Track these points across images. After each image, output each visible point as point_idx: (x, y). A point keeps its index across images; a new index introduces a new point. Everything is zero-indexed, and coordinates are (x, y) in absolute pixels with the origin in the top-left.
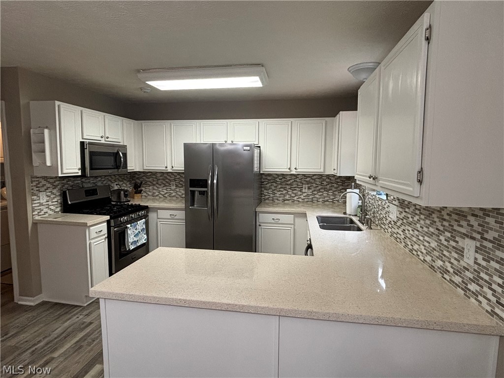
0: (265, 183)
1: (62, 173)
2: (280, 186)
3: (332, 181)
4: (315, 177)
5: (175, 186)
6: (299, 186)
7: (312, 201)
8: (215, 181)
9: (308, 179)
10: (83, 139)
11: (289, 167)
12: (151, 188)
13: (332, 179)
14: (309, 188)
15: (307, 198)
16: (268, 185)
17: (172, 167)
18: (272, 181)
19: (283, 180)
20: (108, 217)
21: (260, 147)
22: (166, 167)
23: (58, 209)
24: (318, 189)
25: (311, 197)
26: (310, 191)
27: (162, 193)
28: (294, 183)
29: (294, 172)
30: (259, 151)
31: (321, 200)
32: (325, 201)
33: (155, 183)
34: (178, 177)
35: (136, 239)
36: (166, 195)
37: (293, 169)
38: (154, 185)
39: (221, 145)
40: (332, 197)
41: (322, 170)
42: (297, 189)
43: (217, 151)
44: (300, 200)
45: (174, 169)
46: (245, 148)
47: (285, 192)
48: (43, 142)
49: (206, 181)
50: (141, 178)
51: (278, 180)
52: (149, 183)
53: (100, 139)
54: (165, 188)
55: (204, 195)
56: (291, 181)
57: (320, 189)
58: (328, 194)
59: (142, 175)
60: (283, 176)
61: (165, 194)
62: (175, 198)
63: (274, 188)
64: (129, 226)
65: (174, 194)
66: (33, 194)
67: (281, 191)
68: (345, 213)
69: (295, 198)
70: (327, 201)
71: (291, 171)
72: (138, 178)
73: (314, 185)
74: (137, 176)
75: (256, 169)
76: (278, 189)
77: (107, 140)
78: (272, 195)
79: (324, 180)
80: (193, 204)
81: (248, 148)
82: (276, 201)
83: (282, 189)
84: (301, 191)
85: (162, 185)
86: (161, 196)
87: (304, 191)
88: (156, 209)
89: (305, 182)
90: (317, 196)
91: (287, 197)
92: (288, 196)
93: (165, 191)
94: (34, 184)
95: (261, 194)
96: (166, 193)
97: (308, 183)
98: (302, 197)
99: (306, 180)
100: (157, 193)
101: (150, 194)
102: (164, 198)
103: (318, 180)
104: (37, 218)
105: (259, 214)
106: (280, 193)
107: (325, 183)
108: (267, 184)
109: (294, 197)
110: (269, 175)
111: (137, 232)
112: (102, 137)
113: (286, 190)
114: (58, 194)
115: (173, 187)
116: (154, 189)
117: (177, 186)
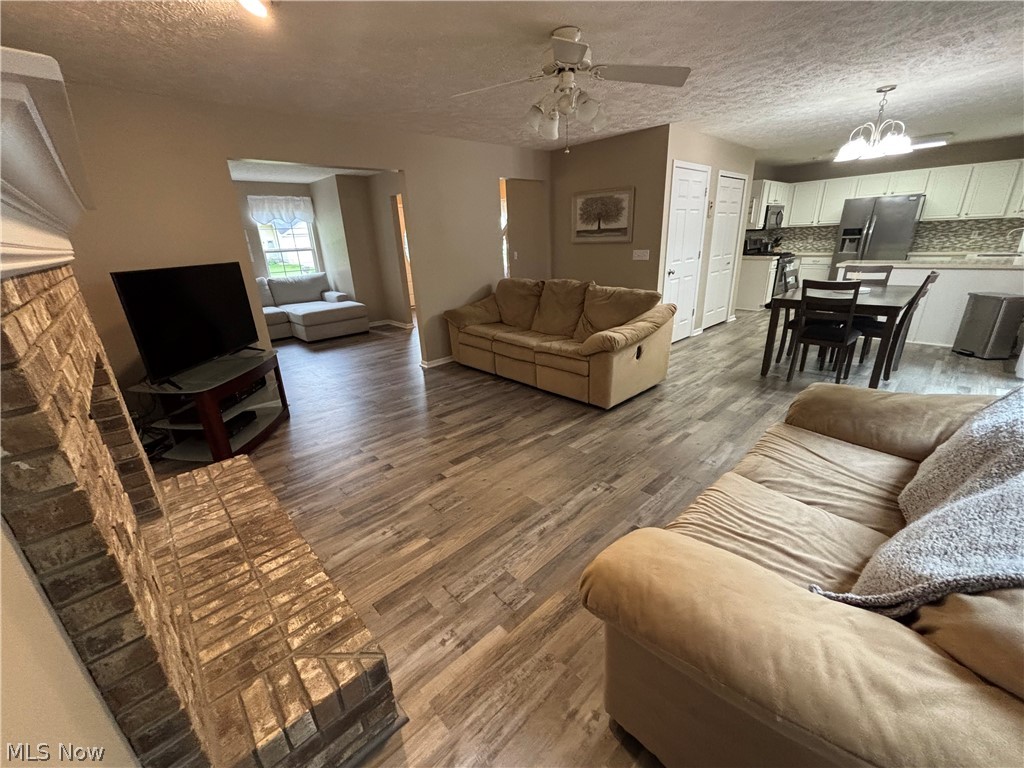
8: (871, 232)
9: (981, 225)
14: (980, 234)
26: (980, 238)
29: (963, 217)
43: (880, 203)
60: (948, 222)
69: (958, 246)
70: (1002, 247)
75: (917, 217)
79: (1004, 225)
80: (842, 250)
88: (800, 257)
91: (948, 244)
97: (979, 228)
98: (968, 244)
107: (1004, 227)
117: (814, 239)
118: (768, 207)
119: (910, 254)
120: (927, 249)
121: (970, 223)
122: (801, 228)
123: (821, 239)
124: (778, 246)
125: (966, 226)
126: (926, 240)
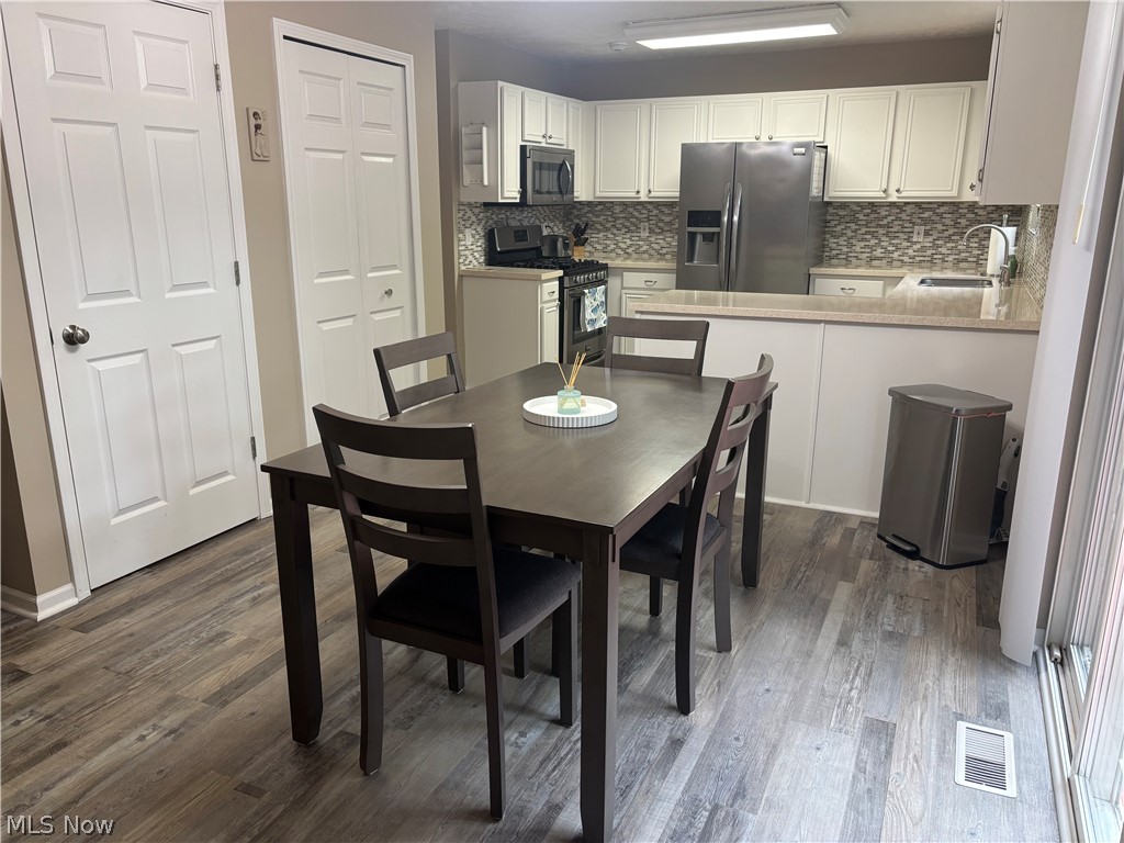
0: (833, 223)
1: (503, 198)
2: (864, 230)
3: (979, 218)
4: (942, 210)
5: (647, 230)
6: (906, 230)
7: (931, 261)
8: (736, 218)
9: (926, 215)
10: (523, 141)
11: (884, 187)
12: (601, 235)
13: (981, 212)
14: (927, 234)
15: (920, 254)
16: (839, 228)
17: (650, 191)
18: (847, 219)
19: (872, 216)
20: (560, 273)
21: (826, 147)
22: (638, 192)
23: (482, 260)
24: (946, 234)
25: (929, 252)
26: (928, 242)
27: (622, 245)
28: (895, 223)
29: (894, 198)
30: (823, 155)
31: (951, 258)
32: (959, 261)
33: (609, 225)
34: (655, 212)
35: (594, 317)
36: (630, 250)
37: (892, 191)
38: (608, 230)
39: (751, 145)
40: (976, 252)
41: (954, 193)
42: (901, 235)
44: (906, 259)
45: (653, 194)
46: (797, 150)
47: (873, 242)
48: (480, 148)
49: (718, 214)
50: (585, 215)
51: (861, 217)
52: (599, 227)
53: (541, 139)
54: (628, 235)
55: (712, 241)
56: (890, 219)
57: (950, 235)
58: (968, 246)
59: (587, 209)
60: (873, 206)
61: (629, 247)
62: (646, 256)
63: (849, 233)
64: (586, 291)
65: (645, 248)
66: (460, 232)
67: (866, 240)
68: (983, 274)
69: (896, 255)
70: (965, 260)
71: (887, 196)
72: (578, 217)
73: (940, 227)
74: (576, 212)
76: (860, 237)
77: (549, 141)
78: (845, 249)
79: (962, 216)
81: (803, 150)
82: (854, 260)
83: (868, 237)
84: (908, 240)
85: (624, 230)
86: (620, 251)
87: (915, 240)
89: (919, 221)
90: (944, 250)
91: (878, 252)
92: (880, 250)
93: (629, 242)
94: (460, 215)
95: (823, 246)
96: (631, 246)
97: (925, 222)
98: (910, 252)
99: (922, 215)
100: (613, 247)
101: (599, 247)
102: (626, 256)
103: (950, 216)
104: (463, 268)
105: (814, 280)
106: (862, 244)
107: (963, 222)
108: (836, 226)
109: (893, 252)
110: (844, 205)
111: (595, 304)
112: (544, 137)
113: (876, 238)
114: (482, 234)
115: (644, 234)
116: (607, 238)
117: (651, 231)
118: (523, 148)
119: (813, 271)
120: (847, 263)
121: (909, 209)
122: (625, 205)
123: (663, 231)
124: (582, 242)
125: (904, 216)
126: (842, 241)
